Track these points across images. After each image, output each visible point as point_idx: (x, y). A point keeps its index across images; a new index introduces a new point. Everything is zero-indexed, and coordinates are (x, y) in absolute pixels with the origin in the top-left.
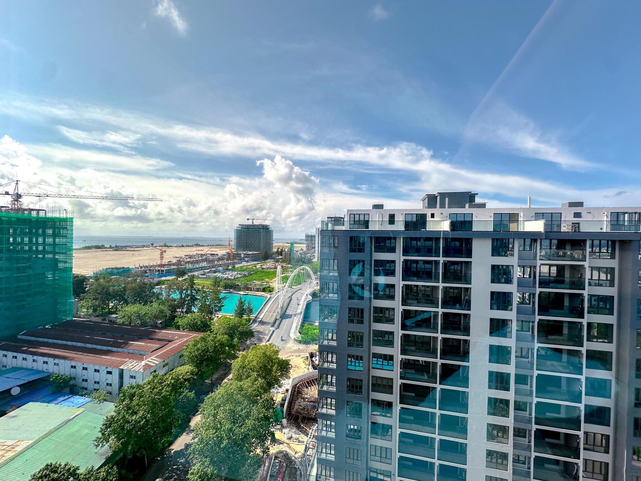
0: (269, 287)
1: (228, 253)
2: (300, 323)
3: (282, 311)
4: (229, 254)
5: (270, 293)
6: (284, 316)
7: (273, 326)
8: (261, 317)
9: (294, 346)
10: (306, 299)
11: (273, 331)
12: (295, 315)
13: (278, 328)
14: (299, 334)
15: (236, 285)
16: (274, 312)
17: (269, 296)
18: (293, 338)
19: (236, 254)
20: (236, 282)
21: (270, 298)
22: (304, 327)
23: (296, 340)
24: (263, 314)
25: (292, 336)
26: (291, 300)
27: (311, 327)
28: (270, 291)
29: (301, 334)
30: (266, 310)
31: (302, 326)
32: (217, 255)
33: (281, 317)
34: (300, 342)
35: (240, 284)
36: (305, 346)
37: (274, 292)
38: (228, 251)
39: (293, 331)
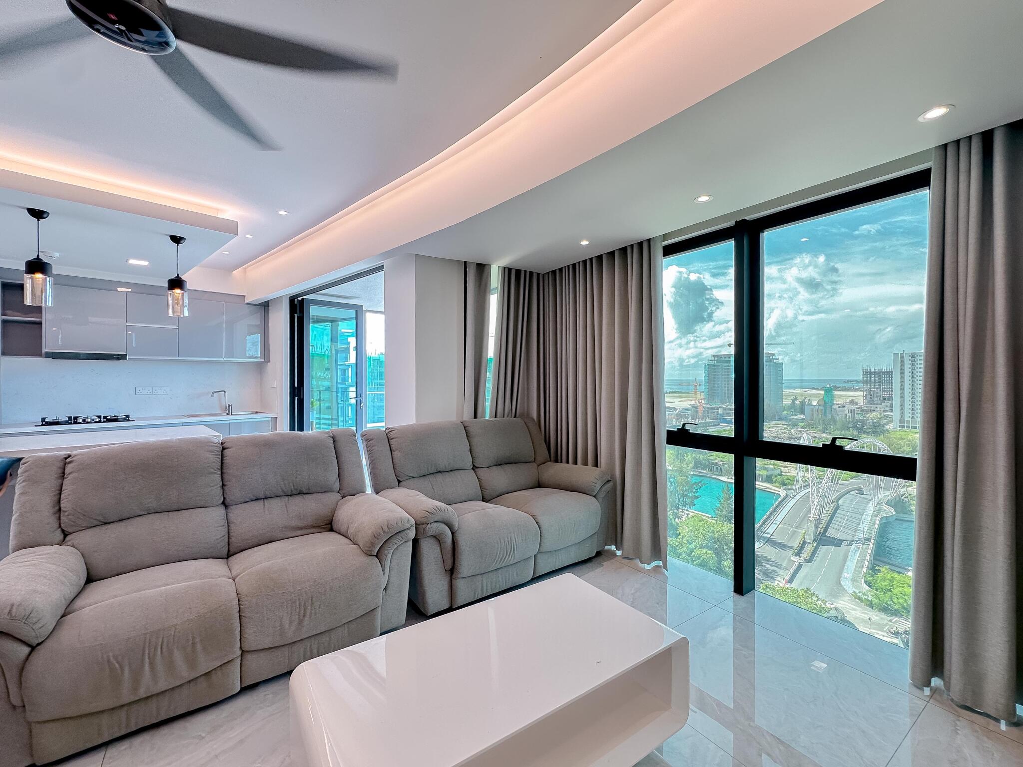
0: (781, 475)
1: (693, 406)
2: (866, 563)
3: (817, 527)
4: (696, 408)
5: (784, 487)
6: (822, 539)
7: (798, 553)
8: (770, 531)
9: (854, 610)
10: (877, 511)
11: (800, 566)
12: (851, 542)
13: (810, 560)
14: (867, 588)
15: (713, 464)
16: (797, 527)
17: (783, 494)
18: (851, 591)
19: (708, 408)
20: (712, 458)
21: (787, 496)
22: (879, 575)
23: (859, 598)
24: (774, 527)
25: (847, 584)
26: (837, 508)
27: (898, 577)
28: (783, 484)
29: (870, 586)
30: (780, 517)
31: (874, 569)
32: (675, 408)
33: (814, 540)
34: (871, 605)
35: (721, 463)
36: (884, 616)
37: (794, 487)
38: (693, 402)
39: (847, 574)
